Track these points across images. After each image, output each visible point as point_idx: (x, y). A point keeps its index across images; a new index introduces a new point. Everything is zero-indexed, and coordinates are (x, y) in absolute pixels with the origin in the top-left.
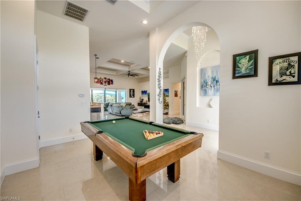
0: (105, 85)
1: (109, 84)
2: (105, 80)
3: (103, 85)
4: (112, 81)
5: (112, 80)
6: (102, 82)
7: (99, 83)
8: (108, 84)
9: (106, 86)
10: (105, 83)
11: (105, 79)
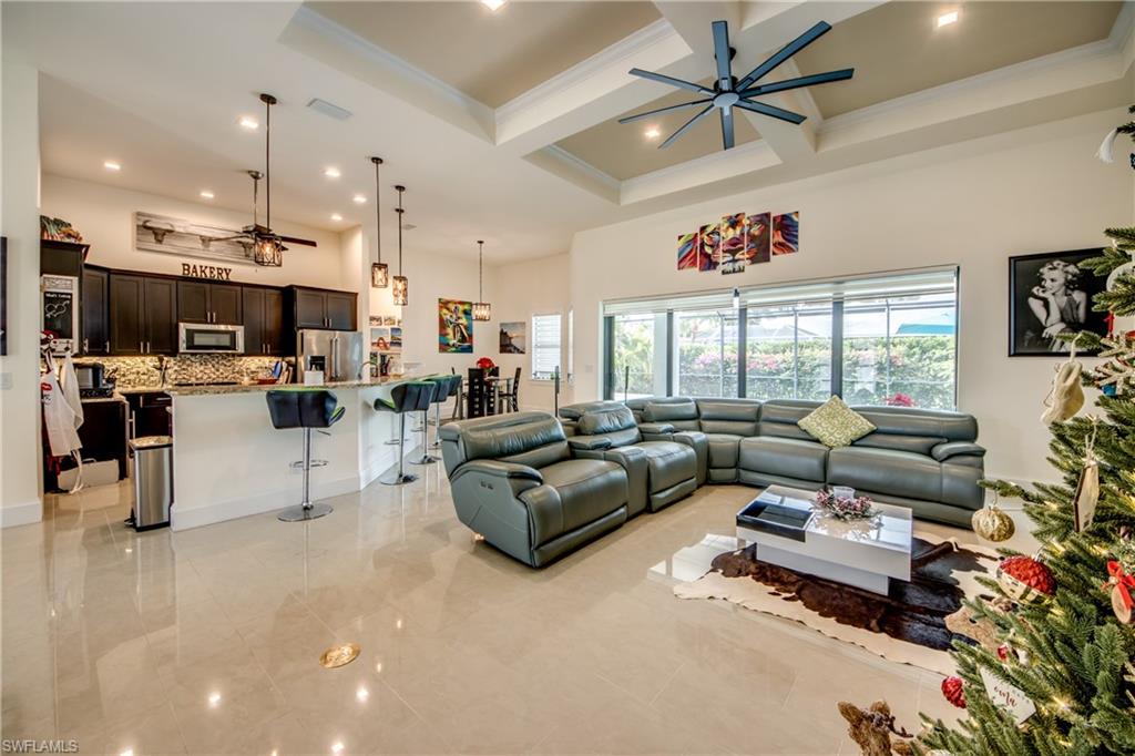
0: (729, 267)
1: (761, 254)
2: (731, 234)
3: (721, 268)
4: (788, 226)
5: (784, 217)
6: (708, 256)
7: (693, 264)
8: (754, 260)
9: (741, 270)
10: (733, 253)
11: (734, 222)
